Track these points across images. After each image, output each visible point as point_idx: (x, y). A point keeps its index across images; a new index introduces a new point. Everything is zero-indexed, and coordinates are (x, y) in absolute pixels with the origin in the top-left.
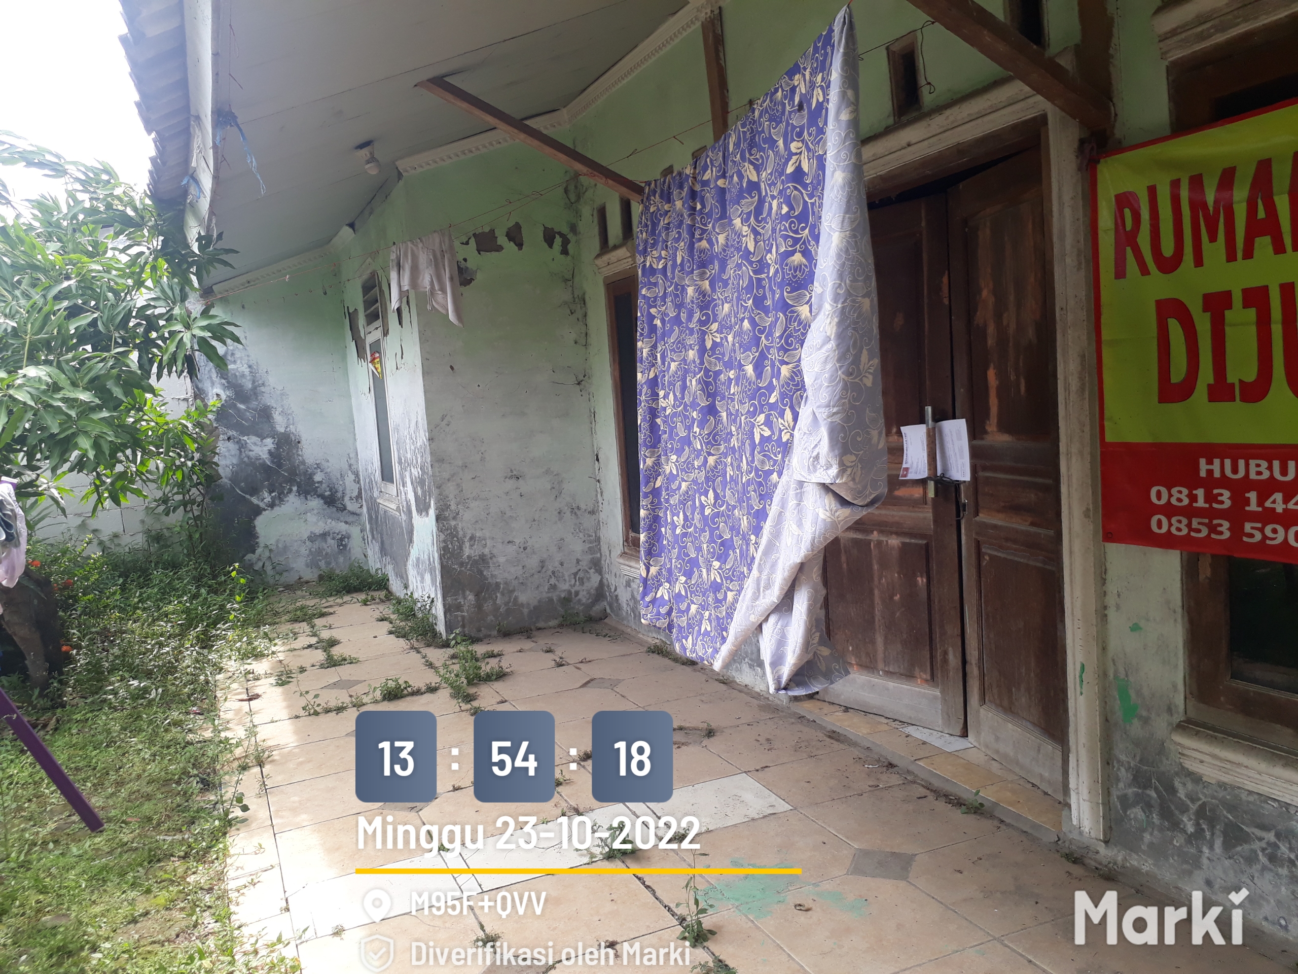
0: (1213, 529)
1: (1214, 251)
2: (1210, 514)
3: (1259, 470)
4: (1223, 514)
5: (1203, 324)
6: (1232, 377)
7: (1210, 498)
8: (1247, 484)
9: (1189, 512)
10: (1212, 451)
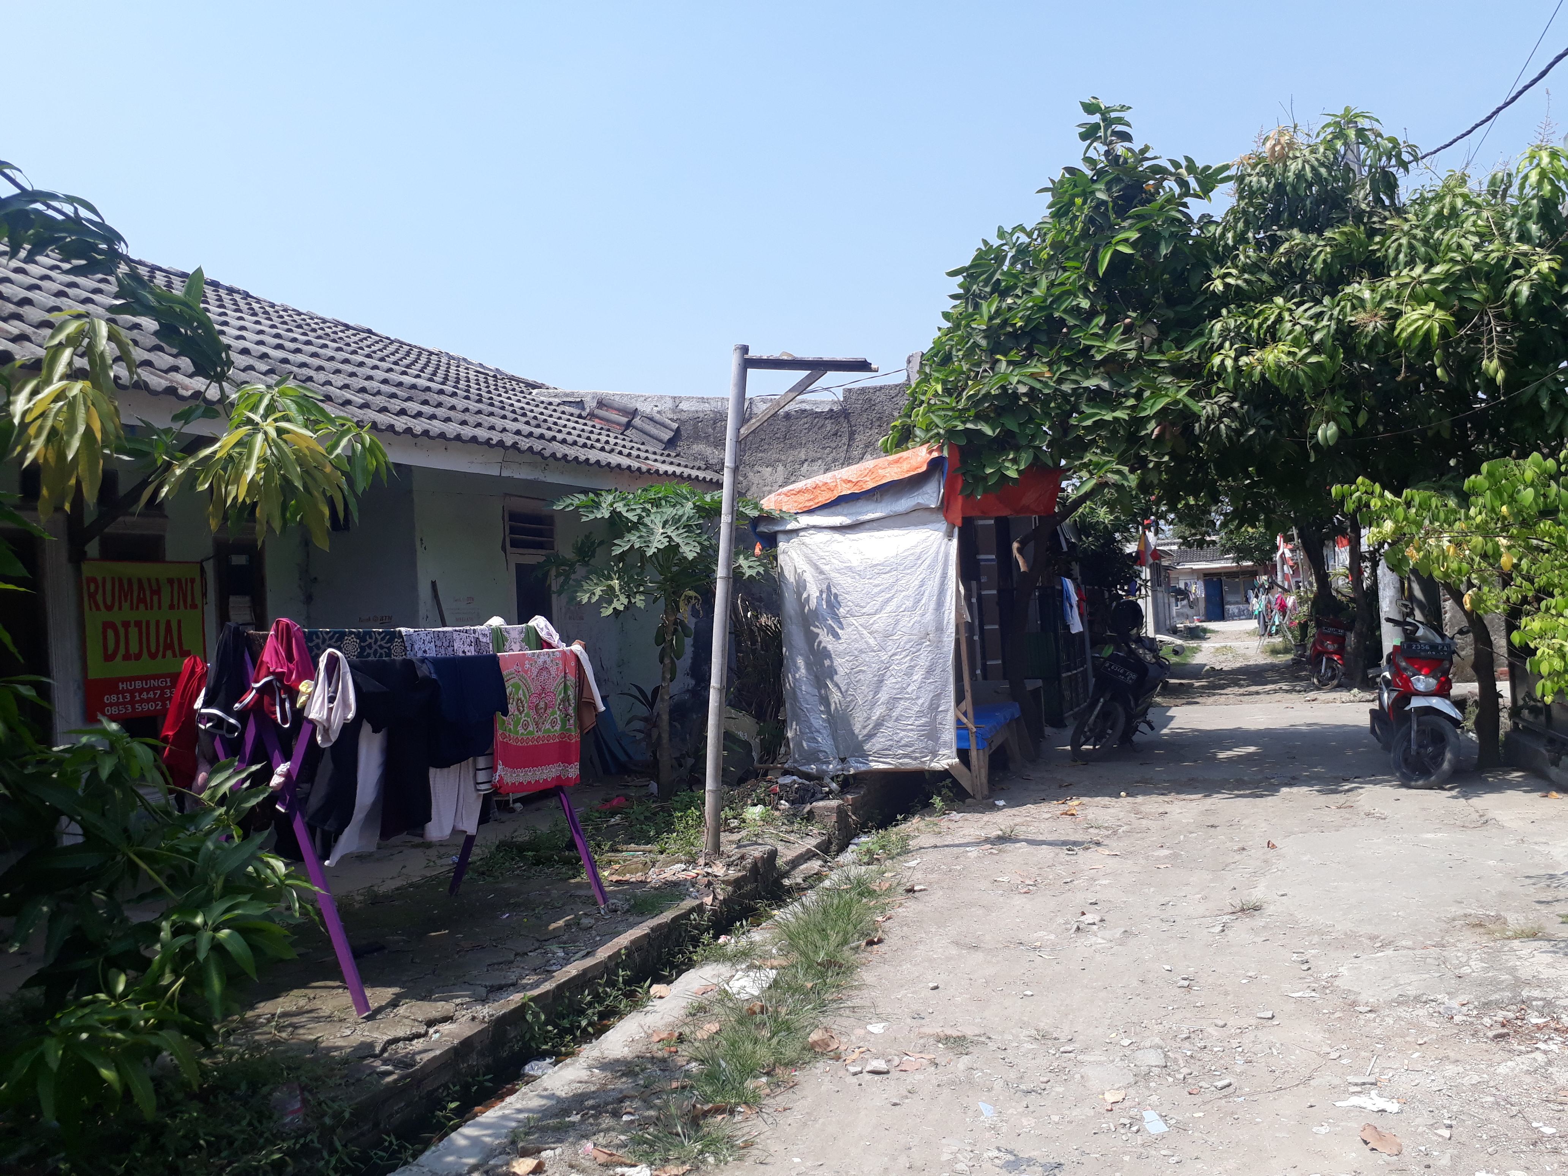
0: (126, 709)
1: (126, 606)
2: (124, 703)
3: (138, 684)
4: (128, 703)
5: (122, 631)
6: (131, 652)
7: (124, 697)
8: (135, 690)
9: (117, 704)
10: (123, 680)
